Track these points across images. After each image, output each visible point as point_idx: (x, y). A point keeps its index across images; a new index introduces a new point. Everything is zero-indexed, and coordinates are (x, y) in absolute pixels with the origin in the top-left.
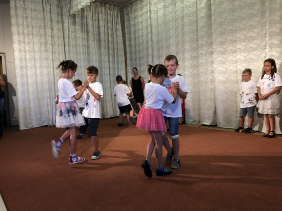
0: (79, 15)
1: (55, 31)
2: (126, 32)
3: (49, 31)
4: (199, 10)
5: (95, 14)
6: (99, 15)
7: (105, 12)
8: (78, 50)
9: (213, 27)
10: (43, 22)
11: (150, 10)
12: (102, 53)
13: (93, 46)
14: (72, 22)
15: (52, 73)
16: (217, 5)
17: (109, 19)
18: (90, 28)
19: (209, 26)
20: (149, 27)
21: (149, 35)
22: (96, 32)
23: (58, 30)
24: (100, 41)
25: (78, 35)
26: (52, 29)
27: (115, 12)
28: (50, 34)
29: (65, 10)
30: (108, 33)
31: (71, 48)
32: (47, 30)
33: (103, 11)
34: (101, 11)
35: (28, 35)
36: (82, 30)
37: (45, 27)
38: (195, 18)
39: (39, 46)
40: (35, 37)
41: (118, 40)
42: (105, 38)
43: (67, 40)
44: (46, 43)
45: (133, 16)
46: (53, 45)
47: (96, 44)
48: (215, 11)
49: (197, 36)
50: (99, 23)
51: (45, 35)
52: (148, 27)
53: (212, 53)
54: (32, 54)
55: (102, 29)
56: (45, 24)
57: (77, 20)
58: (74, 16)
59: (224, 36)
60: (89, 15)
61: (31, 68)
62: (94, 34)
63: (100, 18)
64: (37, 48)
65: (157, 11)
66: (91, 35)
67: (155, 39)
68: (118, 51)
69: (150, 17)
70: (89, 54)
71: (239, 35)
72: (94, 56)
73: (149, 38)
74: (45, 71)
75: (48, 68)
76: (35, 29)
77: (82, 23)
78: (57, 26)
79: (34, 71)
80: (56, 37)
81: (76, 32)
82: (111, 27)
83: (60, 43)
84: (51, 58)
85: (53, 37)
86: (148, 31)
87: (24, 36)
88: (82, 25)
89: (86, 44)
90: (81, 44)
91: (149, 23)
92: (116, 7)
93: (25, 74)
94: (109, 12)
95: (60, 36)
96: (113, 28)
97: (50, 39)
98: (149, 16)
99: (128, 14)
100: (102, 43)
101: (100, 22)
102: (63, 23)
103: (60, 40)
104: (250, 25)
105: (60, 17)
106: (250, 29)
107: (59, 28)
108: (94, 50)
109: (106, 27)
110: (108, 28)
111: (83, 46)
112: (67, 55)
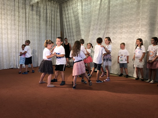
0: (35, 5)
1: (21, 14)
3: (17, 13)
5: (45, 6)
8: (34, 25)
10: (14, 7)
12: (48, 28)
13: (43, 24)
14: (31, 9)
15: (18, 38)
16: (113, 6)
17: (53, 9)
18: (42, 13)
22: (45, 16)
24: (47, 21)
25: (34, 17)
26: (19, 12)
27: (57, 5)
28: (17, 15)
29: (27, 2)
30: (52, 17)
31: (30, 24)
33: (50, 4)
34: (49, 4)
35: (4, 14)
36: (37, 14)
37: (15, 11)
40: (8, 16)
41: (57, 22)
42: (50, 20)
43: (27, 19)
44: (15, 20)
46: (19, 21)
47: (45, 23)
48: (112, 10)
51: (15, 15)
53: (109, 33)
54: (6, 26)
55: (48, 15)
56: (14, 9)
57: (34, 8)
58: (32, 6)
60: (41, 6)
61: (5, 34)
63: (48, 8)
64: (9, 22)
66: (42, 17)
68: (57, 28)
70: (40, 28)
71: (124, 24)
72: (43, 30)
74: (13, 36)
75: (15, 34)
76: (8, 11)
77: (37, 10)
79: (6, 36)
80: (21, 17)
81: (33, 15)
82: (54, 14)
83: (23, 21)
84: (18, 29)
85: (19, 17)
87: (2, 15)
88: (37, 11)
89: (39, 23)
90: (36, 22)
92: (57, 3)
93: (1, 37)
94: (53, 5)
95: (23, 16)
97: (17, 18)
101: (48, 10)
102: (25, 9)
103: (23, 19)
104: (131, 19)
105: (24, 5)
107: (23, 12)
108: (43, 26)
109: (51, 14)
110: (52, 15)
111: (37, 24)
112: (27, 28)
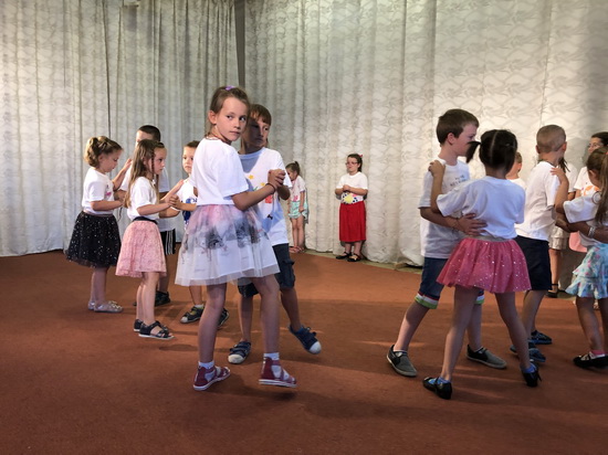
0: (143, 7)
1: (88, 41)
2: (247, 53)
3: (74, 39)
4: (410, 18)
5: (181, 9)
6: (190, 11)
7: (203, 5)
8: (139, 86)
9: (437, 58)
10: (61, 16)
11: (303, 11)
12: (192, 95)
13: (173, 79)
14: (127, 23)
15: (78, 134)
16: (448, 10)
17: (211, 22)
18: (168, 38)
19: (430, 53)
20: (299, 48)
21: (299, 64)
22: (180, 50)
23: (95, 39)
24: (187, 70)
25: (139, 53)
26: (81, 35)
28: (76, 45)
30: (207, 54)
31: (123, 80)
32: (69, 35)
33: (200, 3)
34: (194, 3)
35: (26, 44)
36: (149, 43)
37: (65, 29)
38: (398, 35)
39: (49, 71)
41: (228, 71)
42: (199, 64)
43: (113, 62)
44: (66, 66)
45: (263, 20)
46: (82, 71)
47: (180, 75)
48: (442, 23)
49: (403, 74)
50: (187, 29)
51: (65, 47)
52: (296, 46)
54: (34, 88)
55: (194, 44)
56: (64, 21)
57: (139, 19)
58: (133, 10)
59: (459, 79)
60: (167, 9)
61: (30, 119)
62: (175, 54)
63: (191, 18)
64: (44, 74)
65: (318, 14)
66: (168, 55)
67: (310, 74)
69: (303, 26)
70: (161, 97)
71: (489, 80)
72: (173, 103)
73: (299, 71)
74: (62, 129)
75: (69, 121)
76: (41, 32)
77: (150, 27)
78: (92, 29)
79: (35, 125)
80: (89, 54)
81: (136, 45)
82: (215, 40)
83: (98, 69)
84: (77, 99)
85: (82, 53)
86: (295, 54)
87: (17, 45)
88: (150, 31)
89: (157, 75)
90: (146, 73)
91: (299, 38)
93: (14, 131)
94: (211, 7)
95: (98, 51)
96: (218, 43)
97: (76, 56)
98: (299, 22)
99: (253, 15)
100: (193, 74)
101: (191, 27)
102: (106, 22)
103: (98, 61)
104: (517, 61)
105: (100, 9)
106: (516, 67)
107: (98, 34)
108: (173, 87)
109: (203, 40)
110: (207, 43)
111: (149, 79)
112: (113, 96)
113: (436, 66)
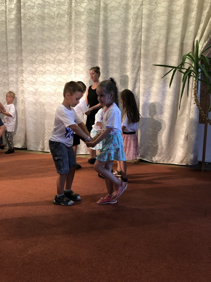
4: (9, 21)
9: (23, 43)
19: (19, 40)
38: (4, 29)
49: (7, 50)
53: (22, 71)
71: (48, 57)
106: (59, 52)
113: (23, 48)
